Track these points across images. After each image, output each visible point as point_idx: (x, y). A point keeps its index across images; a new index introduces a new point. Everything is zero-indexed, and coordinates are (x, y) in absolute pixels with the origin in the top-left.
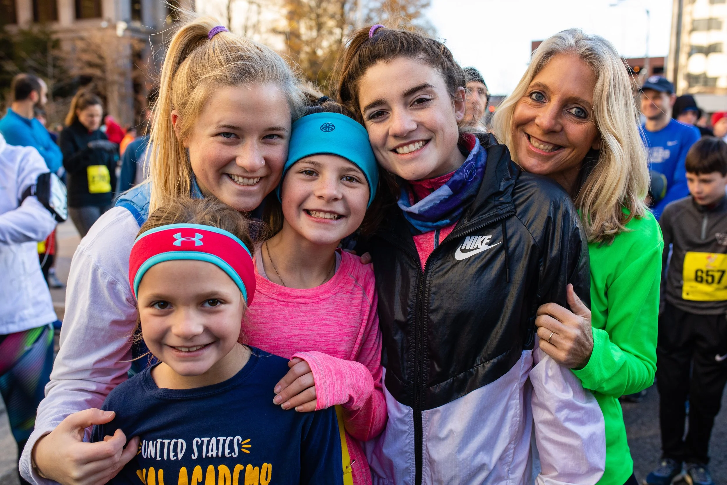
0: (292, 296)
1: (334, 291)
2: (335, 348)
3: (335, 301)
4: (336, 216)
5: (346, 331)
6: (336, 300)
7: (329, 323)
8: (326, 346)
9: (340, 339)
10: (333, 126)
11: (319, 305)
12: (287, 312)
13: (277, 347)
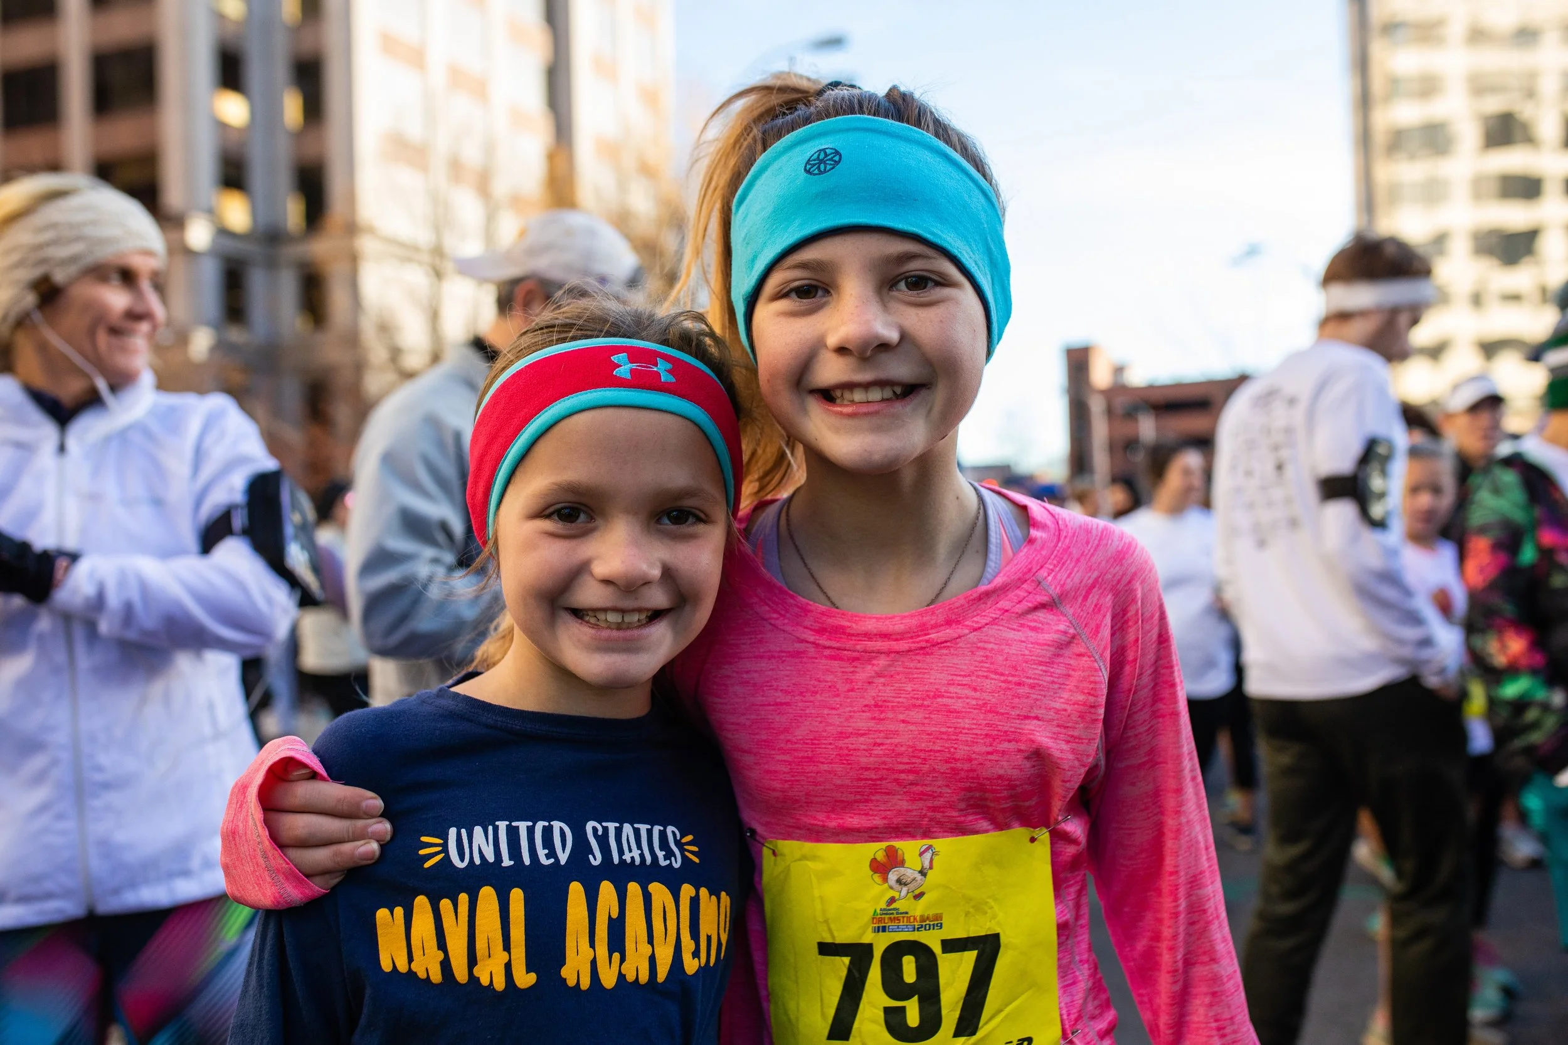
0: (853, 635)
1: (977, 622)
2: (972, 770)
3: (978, 648)
4: (898, 390)
5: (1006, 728)
6: (980, 645)
7: (958, 705)
8: (947, 762)
9: (989, 749)
10: (837, 153)
11: (928, 659)
12: (840, 674)
13: (811, 760)
